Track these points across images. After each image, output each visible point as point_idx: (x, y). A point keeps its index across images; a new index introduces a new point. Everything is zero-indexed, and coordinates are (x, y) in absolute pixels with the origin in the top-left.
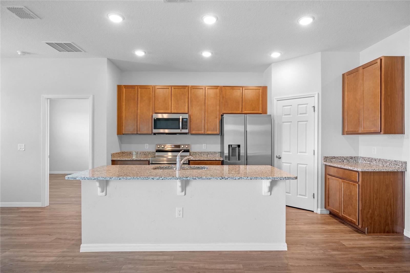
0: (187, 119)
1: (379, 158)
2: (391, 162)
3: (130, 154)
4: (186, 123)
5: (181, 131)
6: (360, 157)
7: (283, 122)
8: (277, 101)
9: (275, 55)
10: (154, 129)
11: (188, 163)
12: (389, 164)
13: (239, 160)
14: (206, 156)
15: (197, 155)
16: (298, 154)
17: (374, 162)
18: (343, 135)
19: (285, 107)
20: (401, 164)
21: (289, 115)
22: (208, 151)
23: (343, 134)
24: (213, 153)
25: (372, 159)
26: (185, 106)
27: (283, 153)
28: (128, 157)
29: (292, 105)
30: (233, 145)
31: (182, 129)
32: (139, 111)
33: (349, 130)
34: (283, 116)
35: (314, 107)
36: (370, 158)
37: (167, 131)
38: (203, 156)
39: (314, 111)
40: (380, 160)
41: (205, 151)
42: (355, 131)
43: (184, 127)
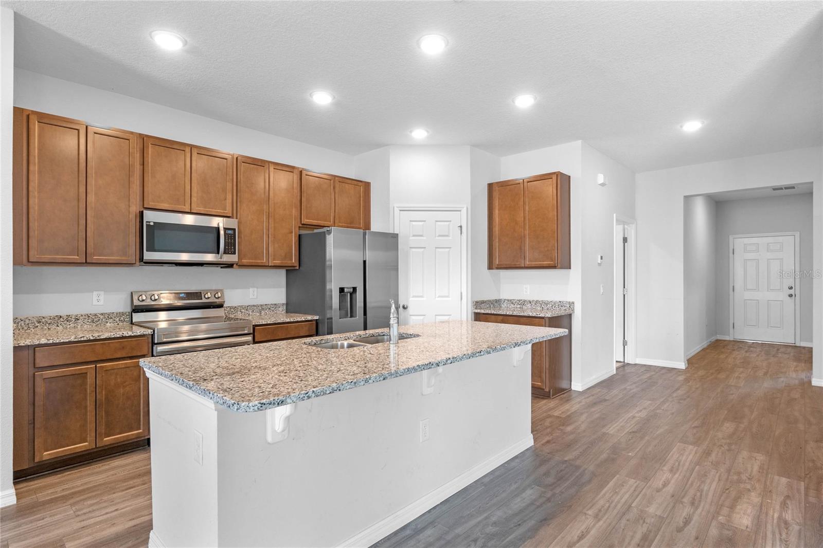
0: (234, 230)
1: (535, 299)
2: (554, 304)
3: (37, 324)
4: (231, 240)
5: (221, 258)
6: (505, 300)
7: (411, 248)
8: (400, 211)
9: (419, 134)
10: (147, 251)
11: (252, 332)
12: (551, 306)
13: (351, 316)
14: (258, 314)
15: (239, 312)
16: (437, 299)
17: (529, 305)
18: (490, 269)
19: (414, 223)
20: (568, 306)
21: (421, 236)
22: (262, 304)
23: (490, 267)
24: (272, 306)
25: (525, 301)
26: (226, 199)
27: (411, 299)
28: (29, 334)
29: (425, 221)
30: (347, 288)
31: (225, 253)
32: (91, 198)
33: (501, 263)
34: (411, 238)
35: (461, 227)
36: (521, 300)
37: (184, 257)
38: (251, 313)
39: (461, 234)
40: (537, 302)
41: (255, 304)
42: (515, 264)
43: (228, 249)
